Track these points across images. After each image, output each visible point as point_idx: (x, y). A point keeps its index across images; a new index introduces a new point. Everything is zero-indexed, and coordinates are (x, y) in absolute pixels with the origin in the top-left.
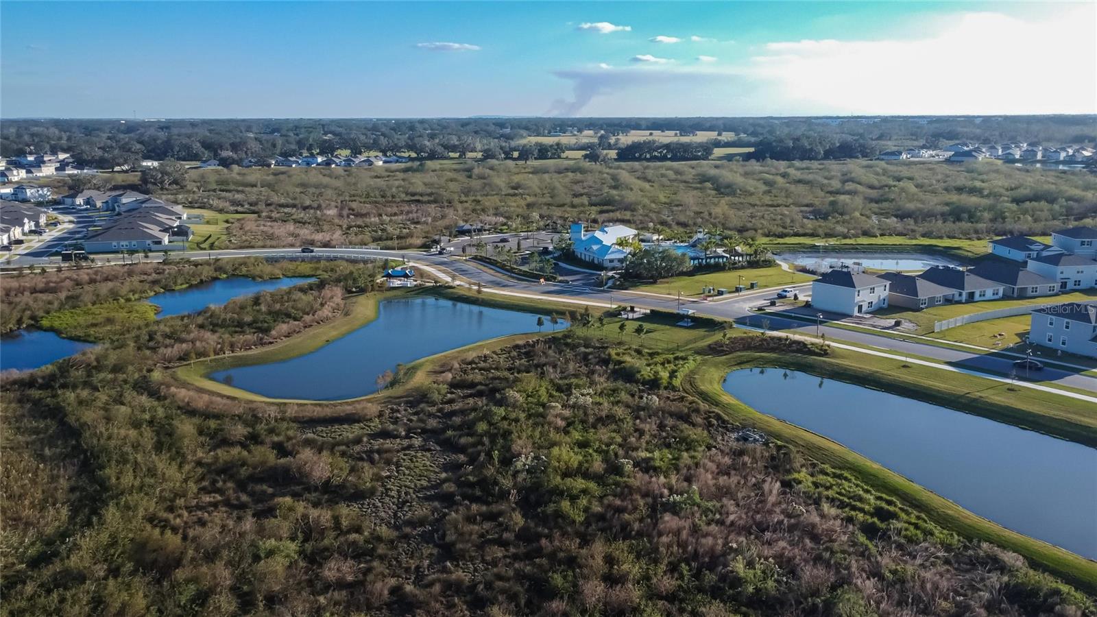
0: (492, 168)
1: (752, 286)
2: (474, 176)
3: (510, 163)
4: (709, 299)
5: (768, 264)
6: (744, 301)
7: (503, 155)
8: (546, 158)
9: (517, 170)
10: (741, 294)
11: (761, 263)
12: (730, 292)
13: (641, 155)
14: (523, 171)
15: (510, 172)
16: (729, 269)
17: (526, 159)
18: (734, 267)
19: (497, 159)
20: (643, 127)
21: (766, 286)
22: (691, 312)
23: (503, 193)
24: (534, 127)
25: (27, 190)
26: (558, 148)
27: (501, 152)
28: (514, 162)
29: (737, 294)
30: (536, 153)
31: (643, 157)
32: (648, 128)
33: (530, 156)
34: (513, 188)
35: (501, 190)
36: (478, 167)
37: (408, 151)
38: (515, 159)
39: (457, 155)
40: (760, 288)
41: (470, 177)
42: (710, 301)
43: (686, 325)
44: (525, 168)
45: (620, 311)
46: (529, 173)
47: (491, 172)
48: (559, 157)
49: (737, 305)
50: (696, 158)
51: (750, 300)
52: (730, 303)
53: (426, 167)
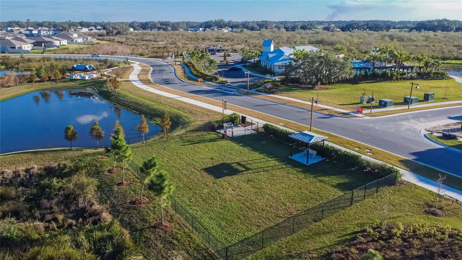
1: (426, 98)
4: (365, 111)
5: (440, 76)
6: (416, 117)
10: (411, 107)
11: (432, 75)
12: (396, 104)
16: (397, 79)
18: (402, 78)
21: (444, 99)
22: (317, 138)
25: (42, 32)
29: (406, 107)
40: (436, 101)
42: (366, 115)
43: (304, 161)
45: (223, 122)
49: (405, 123)
51: (425, 116)
52: (394, 120)
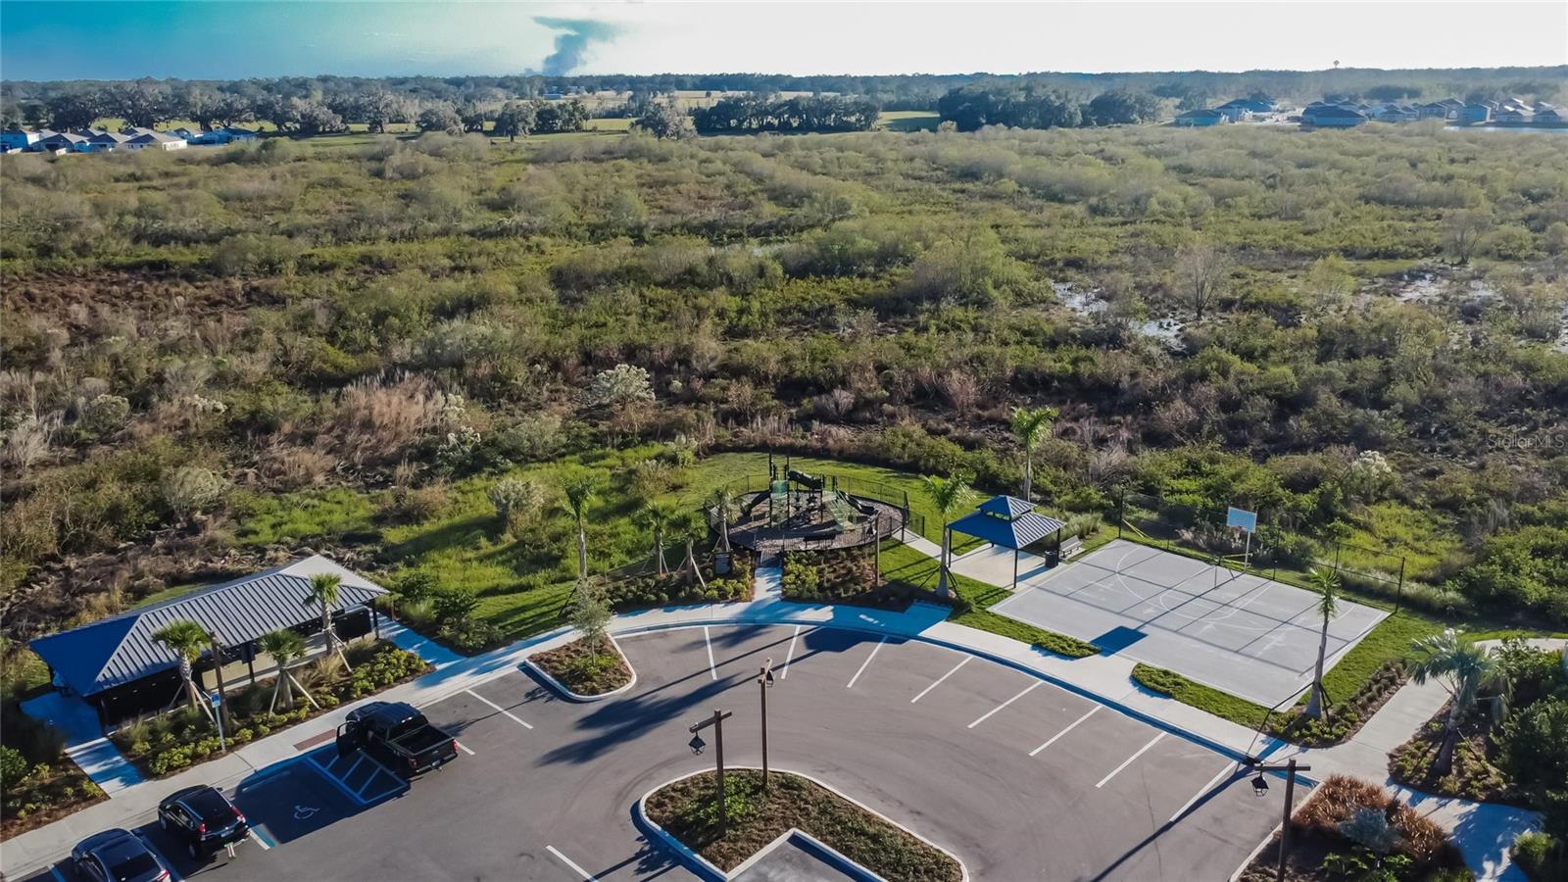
0: (436, 153)
2: (389, 173)
3: (476, 138)
7: (462, 126)
8: (552, 131)
9: (496, 157)
13: (741, 122)
14: (510, 157)
15: (479, 159)
17: (513, 133)
19: (450, 133)
20: (689, 86)
23: (465, 226)
24: (516, 85)
26: (575, 109)
27: (459, 118)
28: (489, 140)
30: (532, 119)
31: (745, 125)
32: (696, 88)
33: (520, 125)
34: (494, 206)
35: (456, 213)
36: (402, 150)
37: (257, 119)
38: (487, 133)
39: (365, 127)
41: (379, 174)
44: (512, 152)
46: (527, 161)
47: (433, 163)
48: (578, 129)
50: (847, 128)
53: (278, 152)
